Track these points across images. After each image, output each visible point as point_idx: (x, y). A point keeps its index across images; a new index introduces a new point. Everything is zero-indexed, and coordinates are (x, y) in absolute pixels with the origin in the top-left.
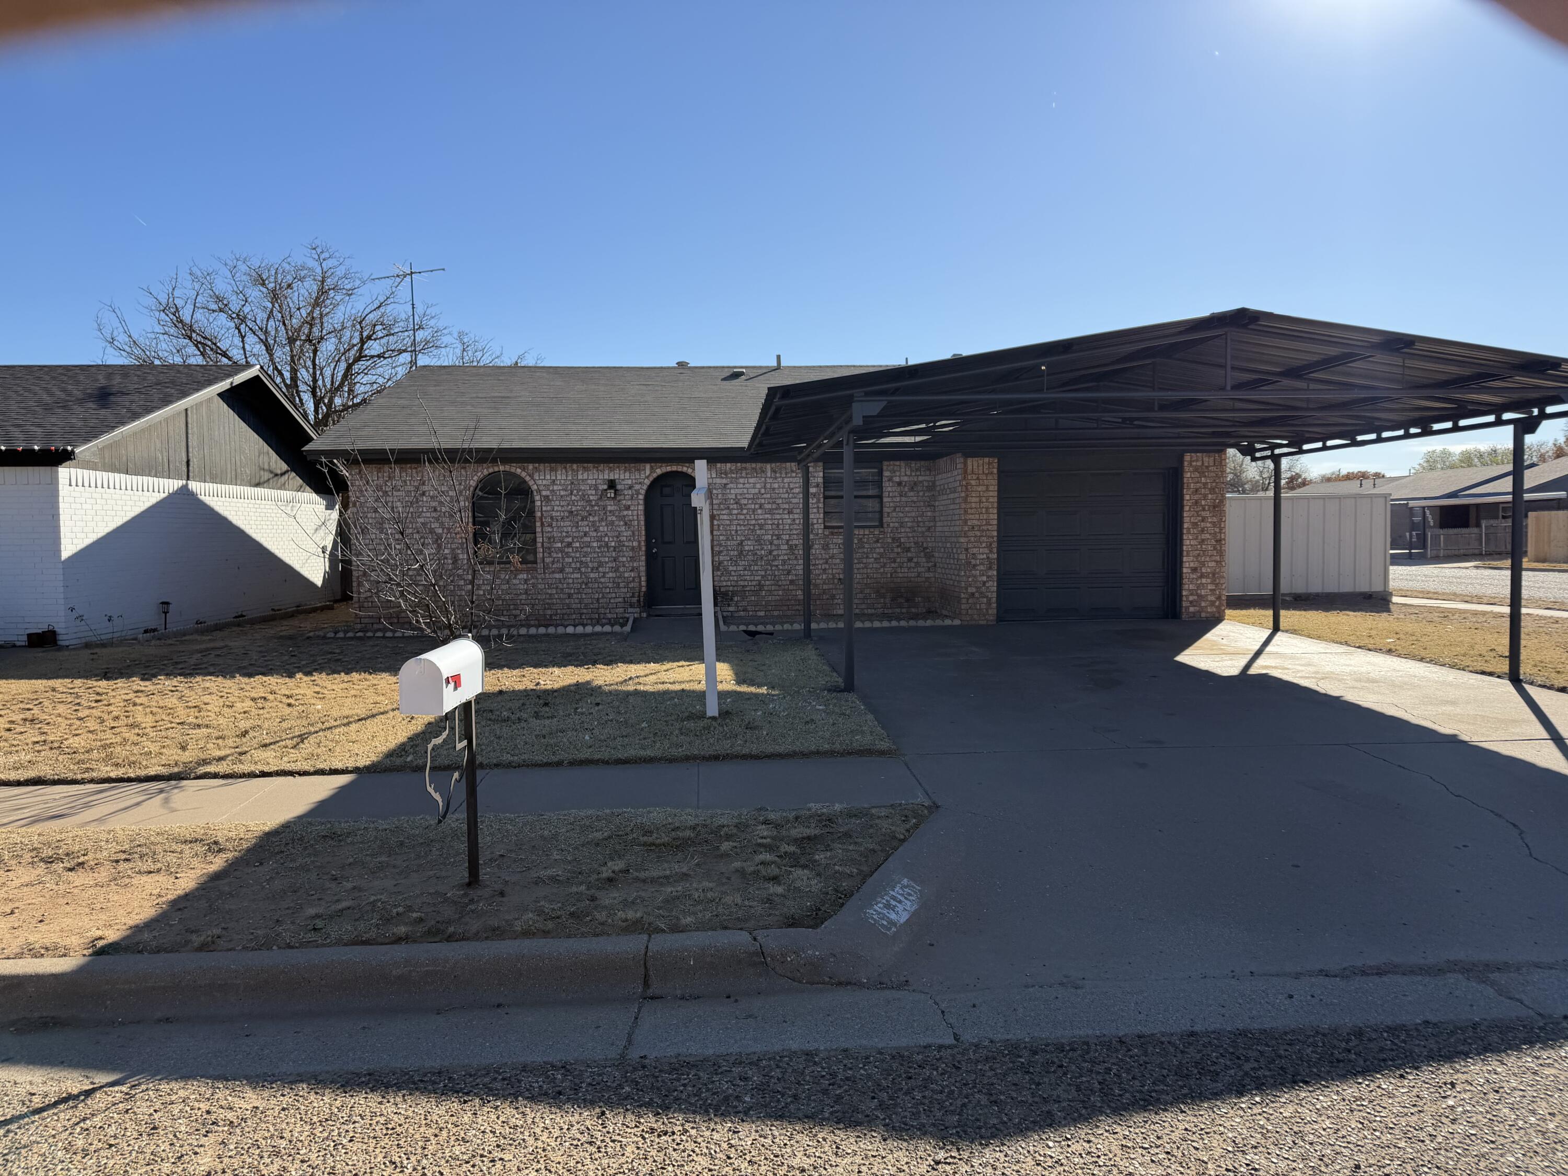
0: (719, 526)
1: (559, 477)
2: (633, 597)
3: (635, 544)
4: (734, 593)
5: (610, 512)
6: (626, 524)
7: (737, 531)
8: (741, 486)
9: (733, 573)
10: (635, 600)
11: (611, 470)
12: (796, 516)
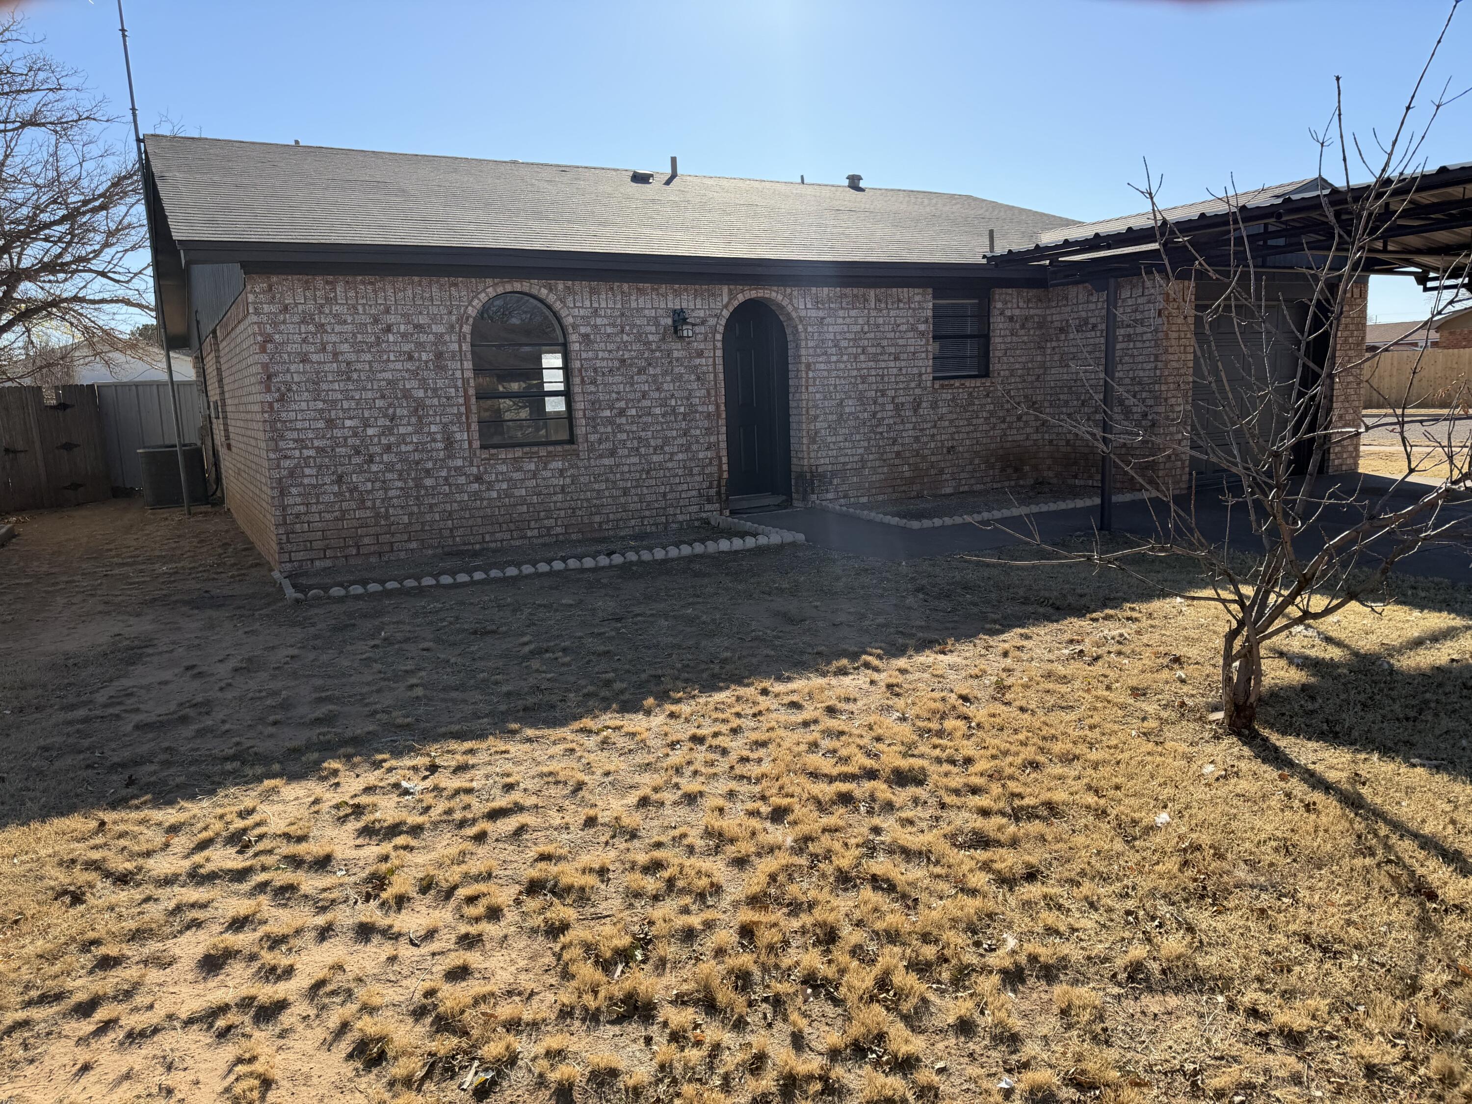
0: (814, 378)
1: (603, 305)
2: (710, 487)
3: (712, 408)
4: (834, 474)
5: (677, 359)
6: (698, 379)
7: (836, 386)
8: (840, 321)
9: (832, 446)
10: (713, 492)
11: (677, 294)
12: (903, 364)
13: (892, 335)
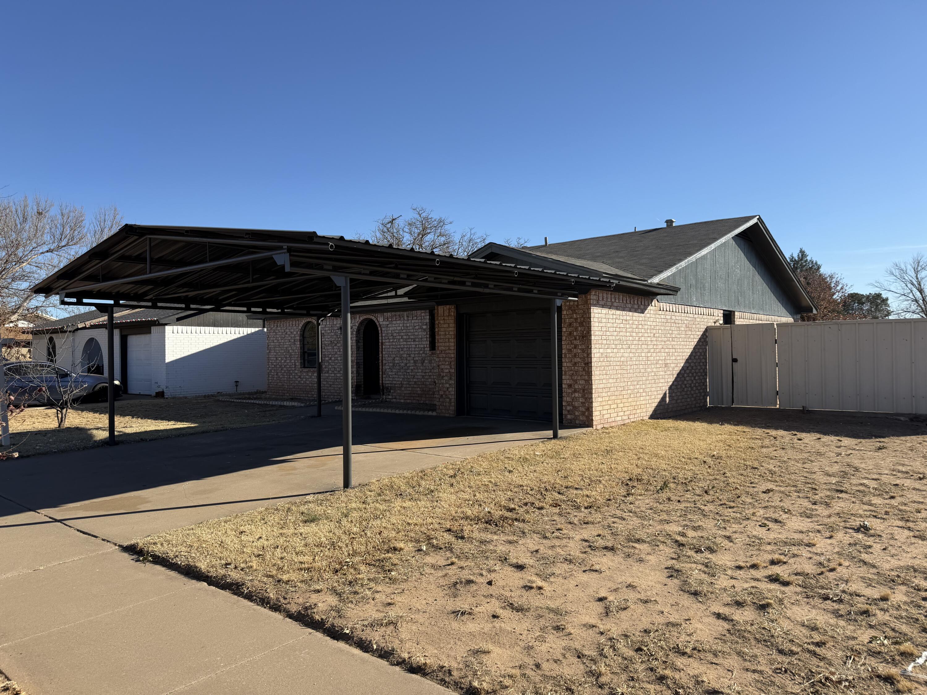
4: (391, 388)
7: (392, 352)
9: (390, 376)
12: (417, 343)
13: (412, 331)
